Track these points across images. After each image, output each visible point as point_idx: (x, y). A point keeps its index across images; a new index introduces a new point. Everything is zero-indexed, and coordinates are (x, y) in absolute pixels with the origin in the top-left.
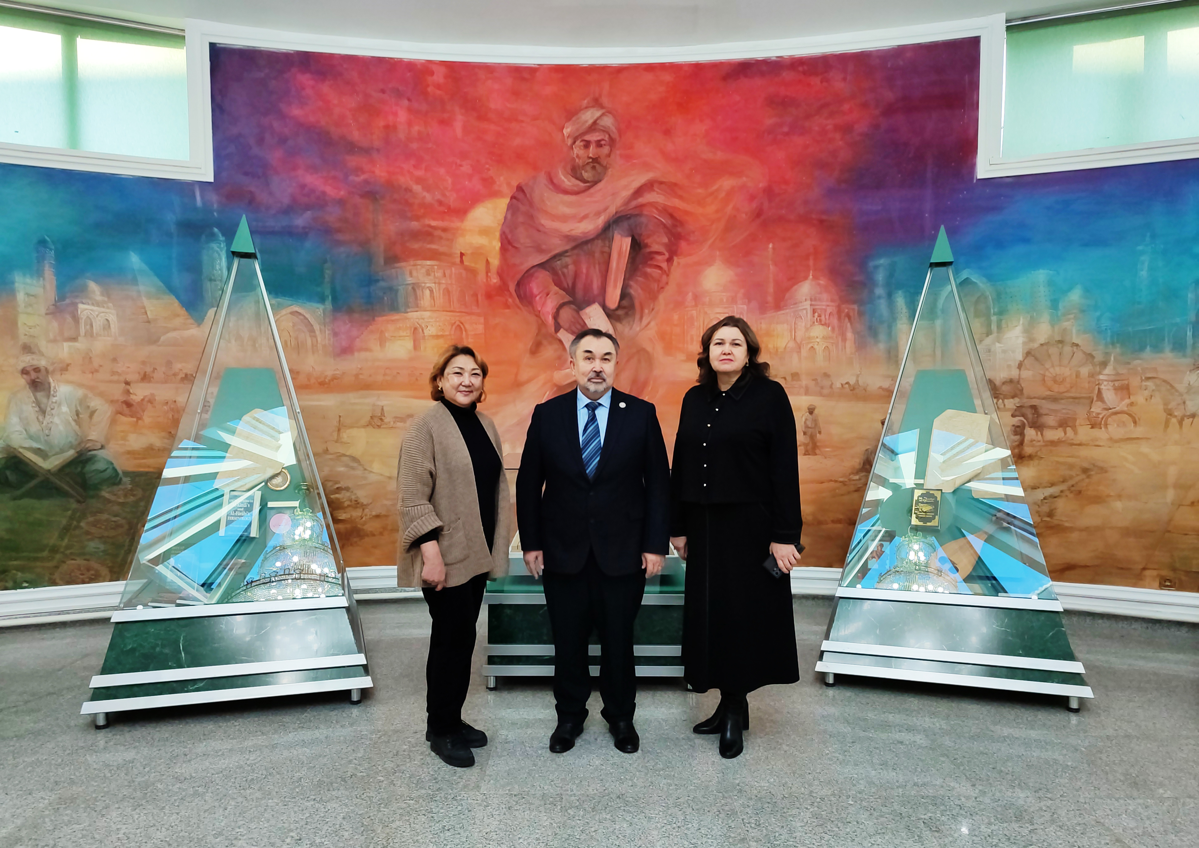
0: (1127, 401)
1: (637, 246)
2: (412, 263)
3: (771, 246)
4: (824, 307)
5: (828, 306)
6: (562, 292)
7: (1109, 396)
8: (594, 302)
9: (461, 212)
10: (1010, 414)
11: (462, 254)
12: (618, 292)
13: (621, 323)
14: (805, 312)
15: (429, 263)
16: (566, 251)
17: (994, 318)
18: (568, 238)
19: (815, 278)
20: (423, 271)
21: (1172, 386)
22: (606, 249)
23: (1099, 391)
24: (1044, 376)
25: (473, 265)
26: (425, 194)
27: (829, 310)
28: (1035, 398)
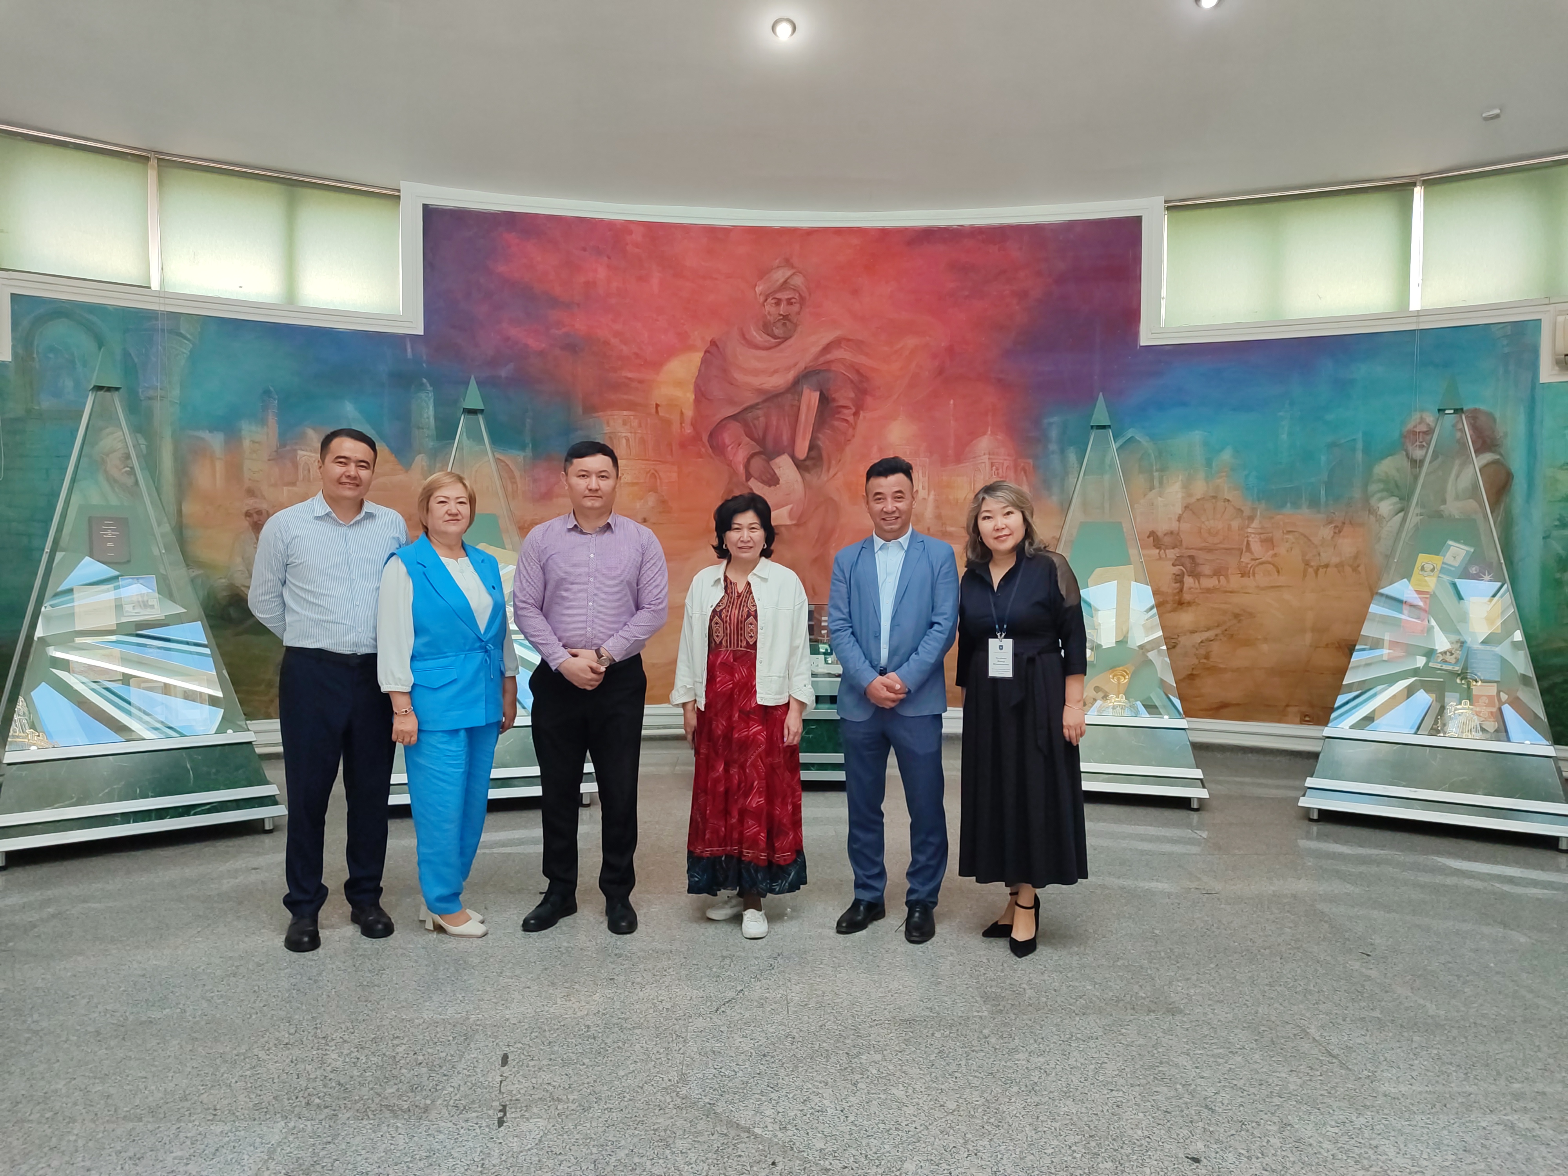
0: (1271, 553)
1: (824, 399)
2: (609, 413)
3: (952, 402)
4: (1001, 461)
5: (1005, 460)
6: (753, 443)
7: (1256, 547)
8: (784, 453)
9: (657, 365)
10: (1171, 563)
11: (657, 405)
12: (807, 444)
13: (809, 473)
14: (983, 465)
15: (625, 413)
16: (758, 404)
17: (1156, 474)
18: (760, 391)
19: (993, 433)
20: (620, 421)
21: (1310, 540)
22: (796, 403)
23: (1248, 543)
24: (1200, 528)
25: (668, 416)
26: (624, 348)
27: (1006, 464)
28: (1192, 549)
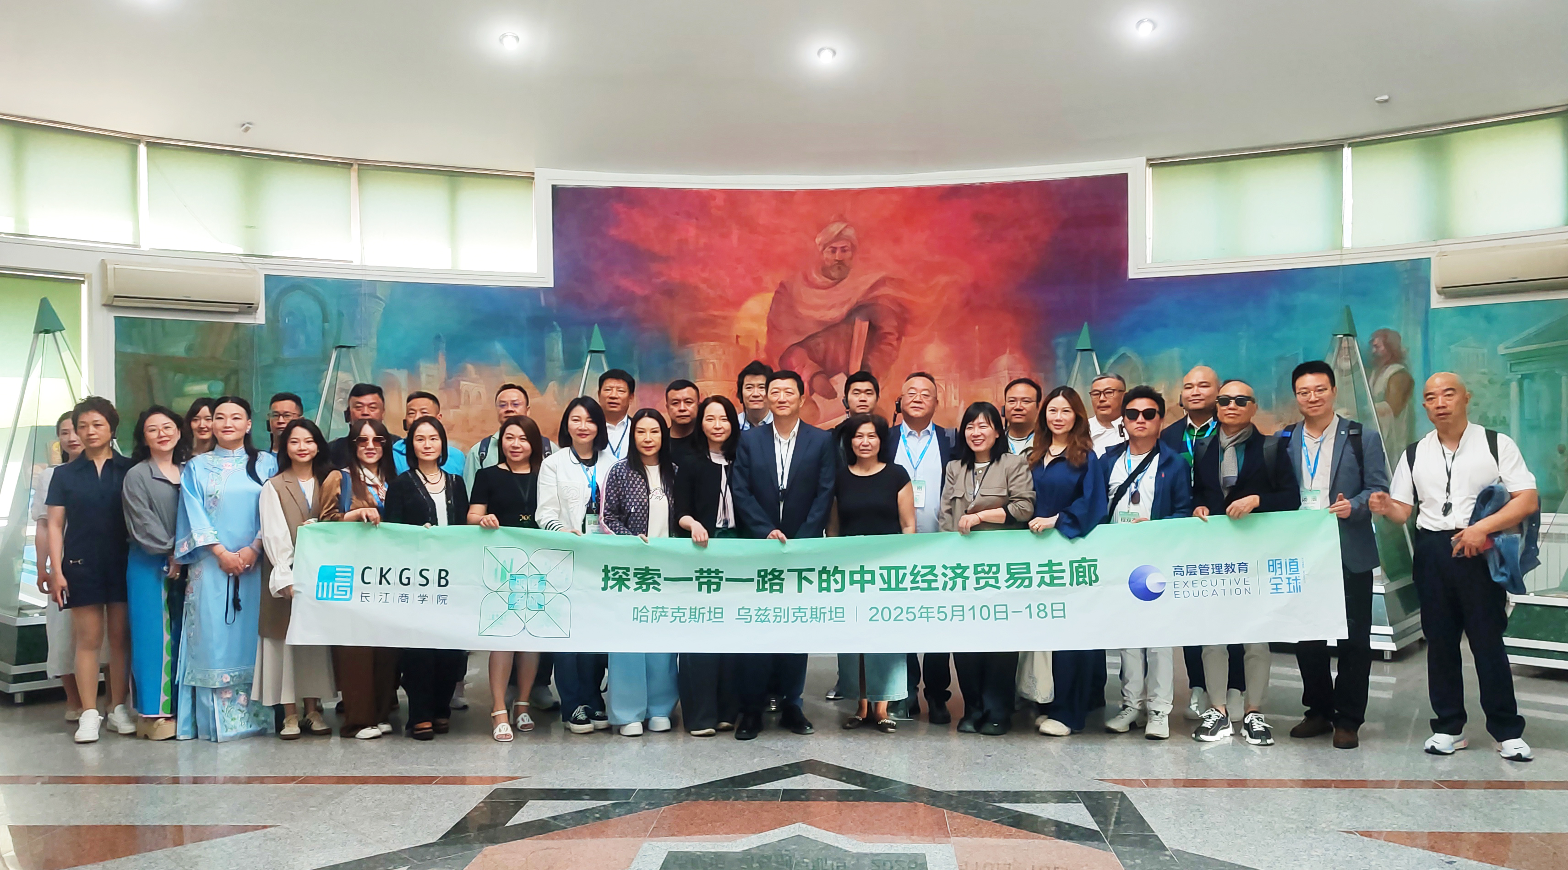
1: (873, 328)
2: (699, 343)
3: (977, 328)
6: (815, 364)
8: (840, 372)
9: (737, 304)
11: (738, 337)
12: (859, 364)
15: (712, 343)
16: (818, 333)
18: (820, 323)
19: (1011, 353)
20: (708, 350)
22: (850, 331)
25: (746, 345)
